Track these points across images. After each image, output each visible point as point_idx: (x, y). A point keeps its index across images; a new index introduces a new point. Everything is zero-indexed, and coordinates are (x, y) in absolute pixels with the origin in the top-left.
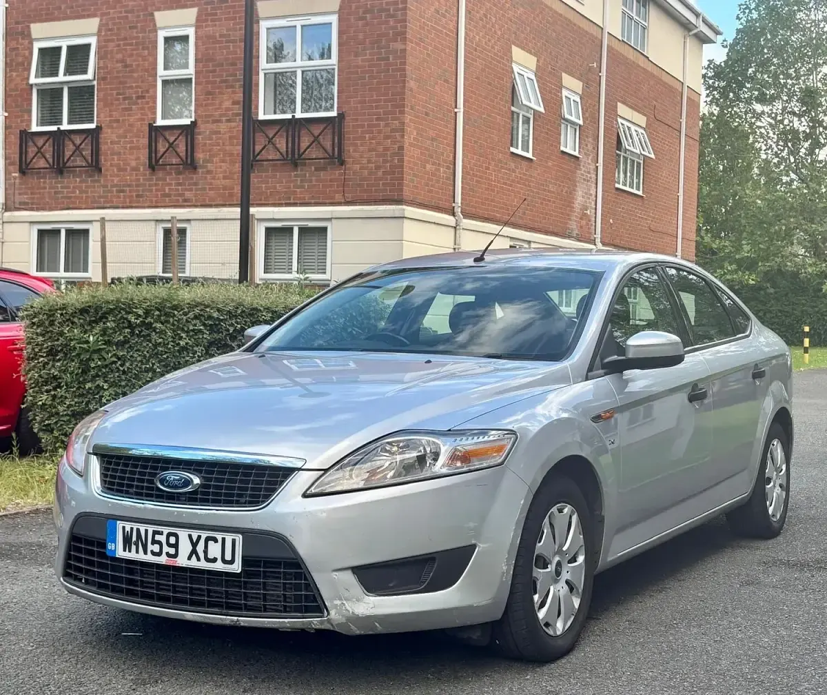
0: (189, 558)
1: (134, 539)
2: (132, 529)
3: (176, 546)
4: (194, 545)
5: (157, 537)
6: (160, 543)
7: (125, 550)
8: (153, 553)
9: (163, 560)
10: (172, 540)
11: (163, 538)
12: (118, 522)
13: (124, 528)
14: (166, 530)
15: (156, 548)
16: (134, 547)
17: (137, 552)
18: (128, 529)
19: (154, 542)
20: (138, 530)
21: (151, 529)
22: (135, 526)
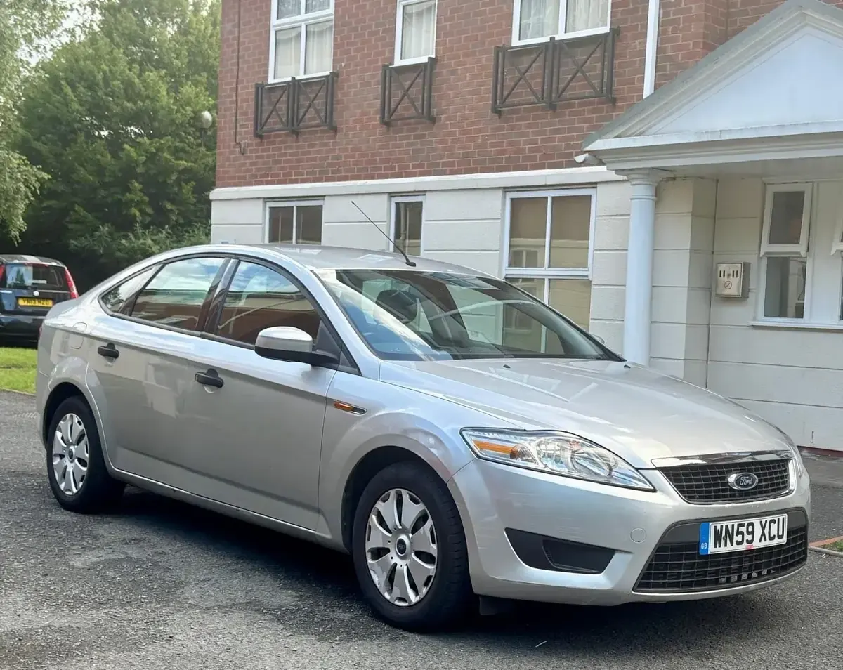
0: (760, 541)
1: (724, 534)
2: (722, 526)
3: (752, 533)
4: (763, 528)
5: (741, 529)
6: (742, 533)
7: (715, 547)
8: (738, 543)
9: (744, 547)
10: (750, 529)
11: (743, 529)
12: (710, 524)
13: (715, 527)
14: (746, 522)
15: (739, 538)
16: (723, 542)
17: (726, 545)
18: (718, 527)
19: (739, 533)
20: (727, 526)
21: (736, 523)
22: (724, 524)
